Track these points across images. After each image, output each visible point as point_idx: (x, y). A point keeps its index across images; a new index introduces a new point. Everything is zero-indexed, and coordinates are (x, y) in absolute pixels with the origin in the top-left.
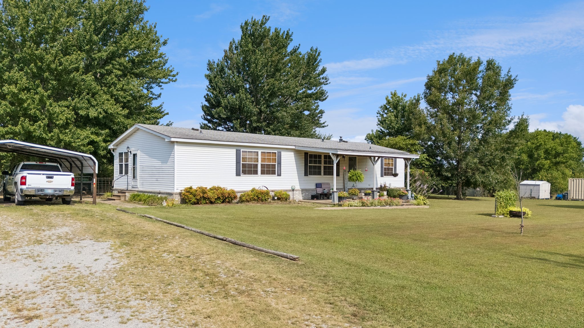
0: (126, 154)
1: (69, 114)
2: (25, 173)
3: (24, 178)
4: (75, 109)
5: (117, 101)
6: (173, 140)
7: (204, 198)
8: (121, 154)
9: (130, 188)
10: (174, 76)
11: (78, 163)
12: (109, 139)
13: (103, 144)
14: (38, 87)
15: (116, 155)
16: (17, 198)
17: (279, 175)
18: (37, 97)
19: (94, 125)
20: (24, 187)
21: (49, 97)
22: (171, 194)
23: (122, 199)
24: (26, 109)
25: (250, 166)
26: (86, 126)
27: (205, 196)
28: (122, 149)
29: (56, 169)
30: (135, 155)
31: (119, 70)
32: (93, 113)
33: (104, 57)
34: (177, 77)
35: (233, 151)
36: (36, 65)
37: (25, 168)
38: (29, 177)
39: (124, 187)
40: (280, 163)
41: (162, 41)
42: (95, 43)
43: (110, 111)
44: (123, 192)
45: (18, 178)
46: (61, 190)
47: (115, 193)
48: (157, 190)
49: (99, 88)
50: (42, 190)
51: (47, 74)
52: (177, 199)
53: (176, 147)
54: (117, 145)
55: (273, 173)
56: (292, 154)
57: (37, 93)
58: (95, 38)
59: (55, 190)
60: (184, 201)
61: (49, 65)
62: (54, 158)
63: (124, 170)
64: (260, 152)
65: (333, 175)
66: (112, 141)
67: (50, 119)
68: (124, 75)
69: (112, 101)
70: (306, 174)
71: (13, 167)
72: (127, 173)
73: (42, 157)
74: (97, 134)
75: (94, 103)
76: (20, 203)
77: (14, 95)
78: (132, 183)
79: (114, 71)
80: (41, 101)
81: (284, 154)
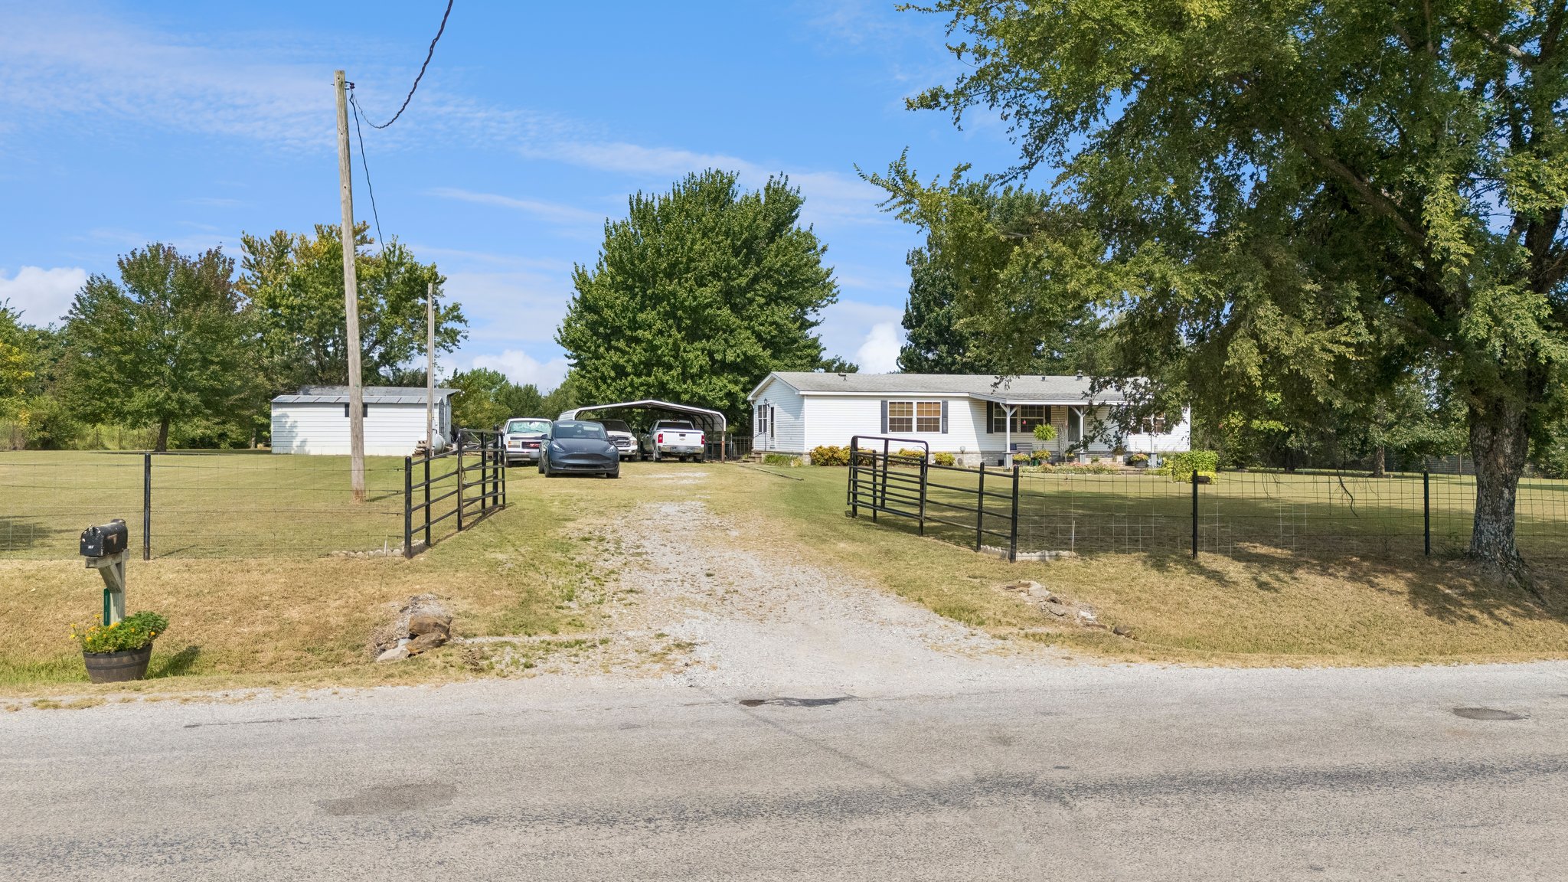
0: (765, 406)
1: (704, 360)
2: (662, 431)
3: (661, 436)
4: (711, 354)
5: (759, 337)
6: (802, 393)
7: (836, 459)
8: (760, 407)
9: (768, 449)
10: (834, 295)
11: (709, 420)
12: (750, 386)
13: (742, 395)
14: (671, 327)
15: (755, 407)
16: (655, 455)
17: (945, 432)
18: (671, 341)
19: (731, 371)
20: (661, 445)
21: (683, 339)
22: (801, 454)
23: (757, 460)
24: (660, 357)
25: (901, 421)
26: (724, 372)
27: (836, 456)
28: (760, 402)
29: (687, 426)
30: (772, 409)
31: (762, 296)
32: (730, 357)
33: (743, 285)
34: (838, 296)
35: (878, 403)
36: (669, 301)
37: (662, 426)
38: (665, 435)
39: (762, 448)
40: (945, 417)
41: (819, 247)
42: (734, 268)
43: (750, 353)
44: (759, 453)
45: (656, 436)
46: (693, 448)
47: (753, 455)
48: (790, 450)
49: (738, 322)
50: (675, 447)
51: (680, 313)
52: (807, 460)
53: (806, 401)
54: (757, 396)
55: (936, 429)
56: (966, 404)
57: (670, 336)
58: (734, 261)
59: (688, 447)
60: (813, 462)
61: (682, 303)
62: (687, 415)
63: (763, 429)
64: (915, 403)
65: (1004, 430)
66: (752, 390)
67: (684, 368)
68: (767, 304)
69: (753, 340)
70: (989, 431)
71: (651, 424)
72: (765, 430)
73: (677, 414)
74: (736, 382)
75: (732, 342)
76: (658, 460)
77: (650, 342)
78: (769, 442)
79: (757, 298)
80: (675, 343)
81: (951, 404)
